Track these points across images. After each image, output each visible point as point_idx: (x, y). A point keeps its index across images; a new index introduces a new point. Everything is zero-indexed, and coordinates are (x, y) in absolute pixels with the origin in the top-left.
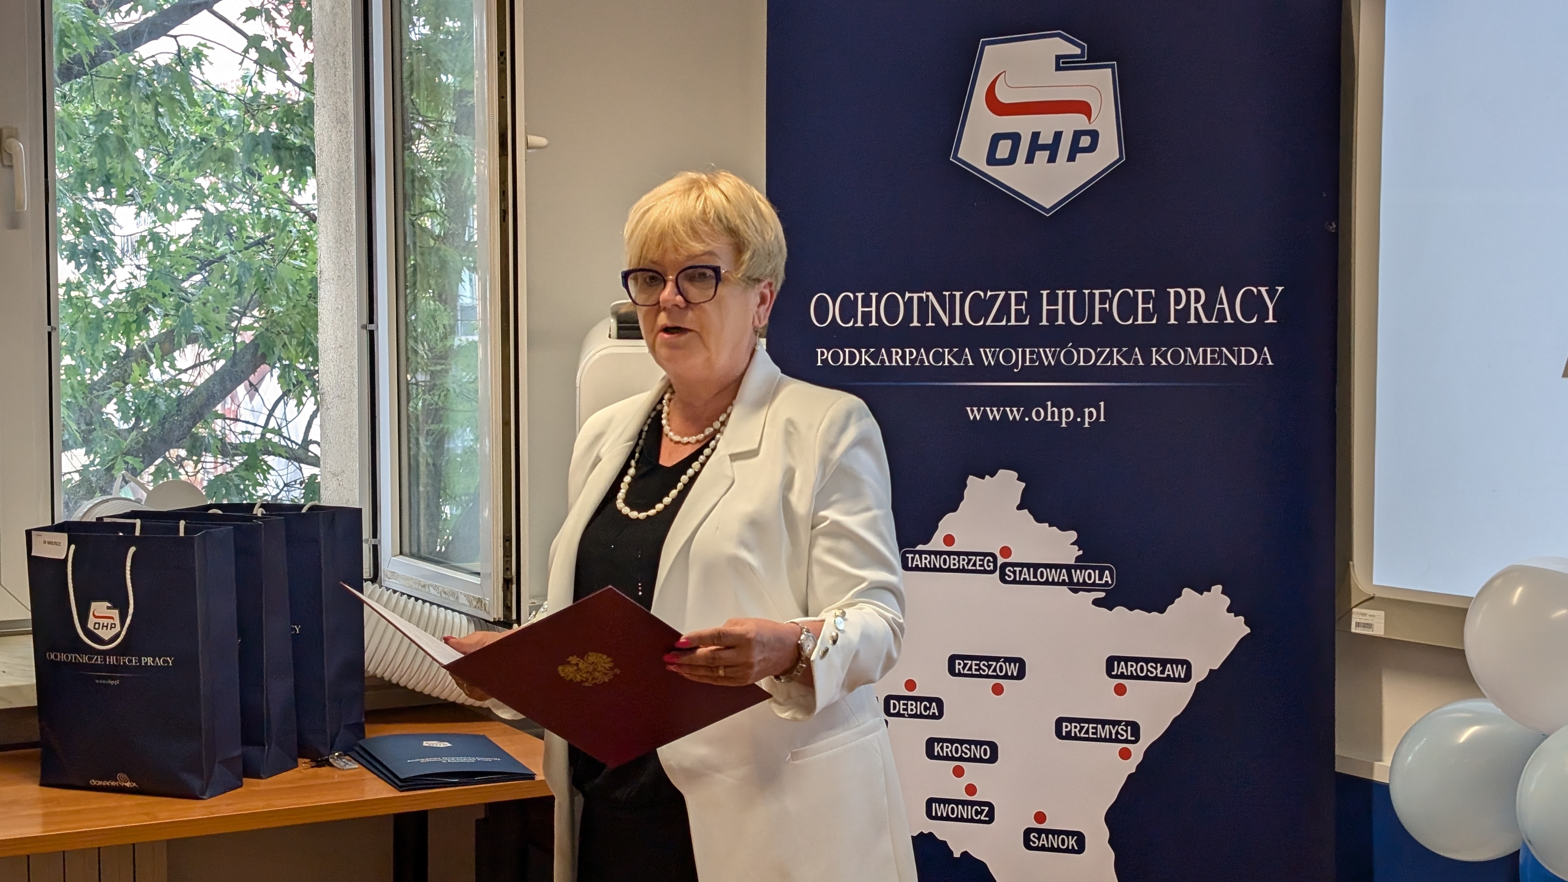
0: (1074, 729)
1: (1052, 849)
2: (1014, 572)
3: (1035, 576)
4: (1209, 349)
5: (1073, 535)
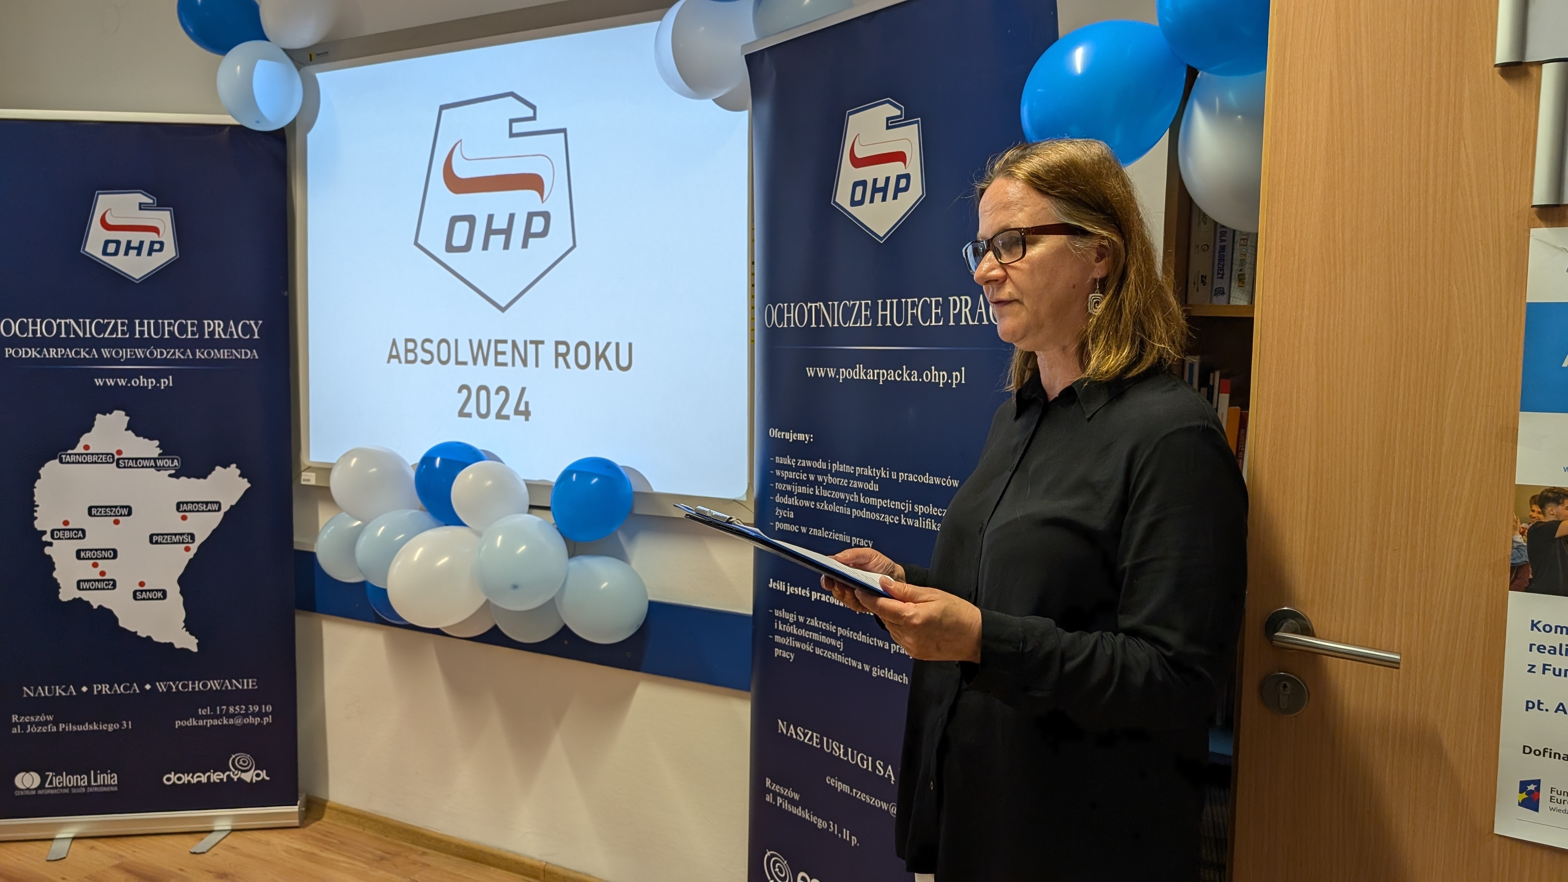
0: (160, 539)
1: (149, 599)
2: (124, 463)
3: (136, 464)
4: (226, 351)
5: (157, 443)
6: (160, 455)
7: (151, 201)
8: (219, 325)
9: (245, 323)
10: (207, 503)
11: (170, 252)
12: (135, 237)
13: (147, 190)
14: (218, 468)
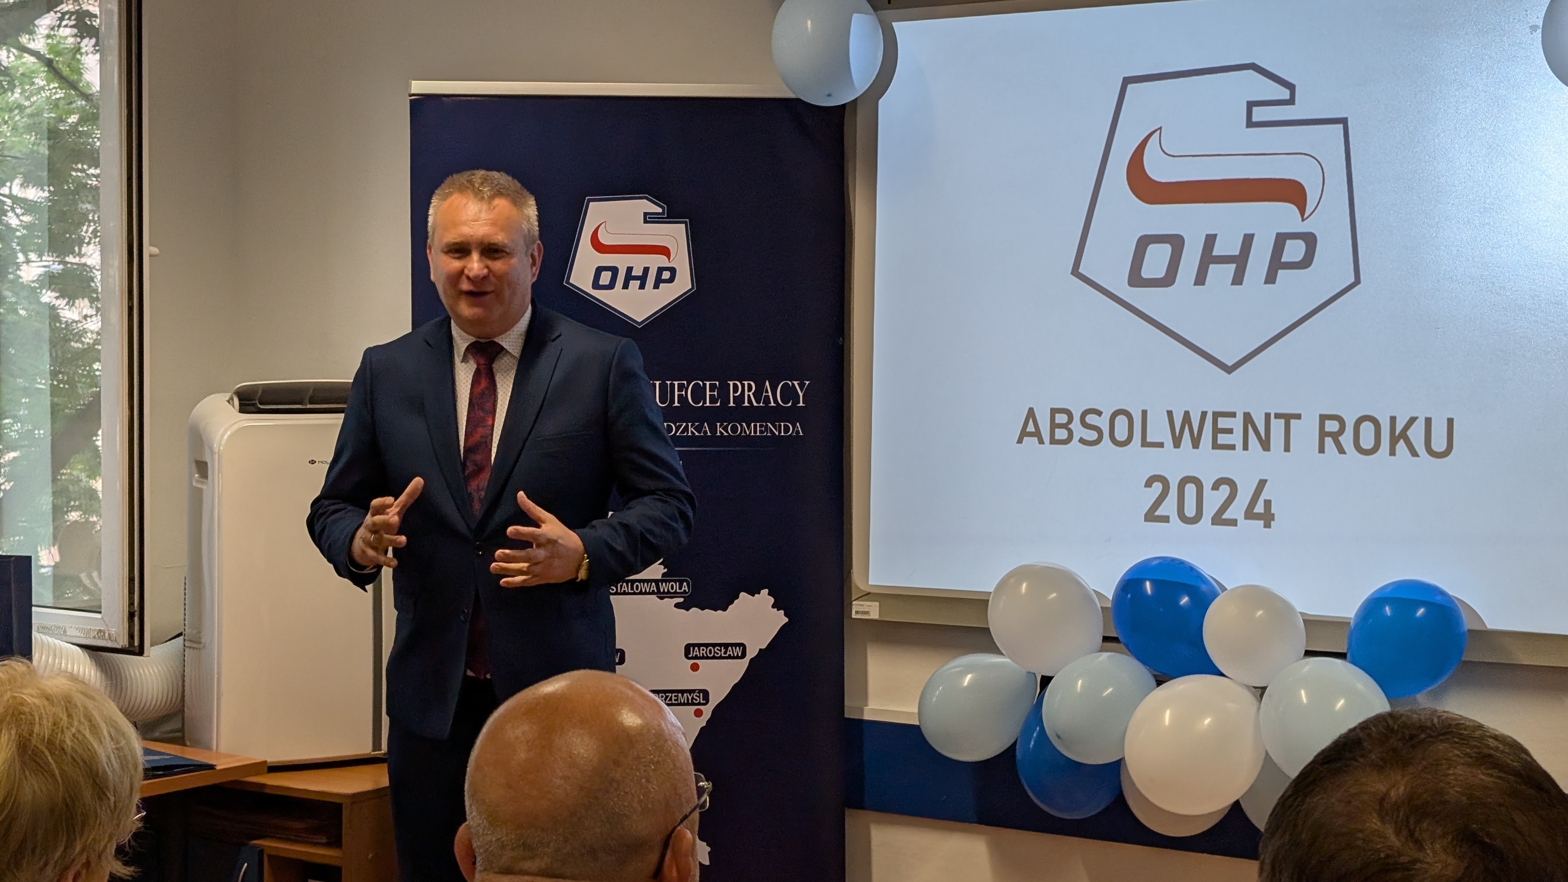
6: (664, 575)
7: (660, 210)
8: (750, 389)
9: (786, 384)
10: (726, 646)
11: (684, 284)
12: (638, 262)
13: (656, 196)
14: (743, 595)
